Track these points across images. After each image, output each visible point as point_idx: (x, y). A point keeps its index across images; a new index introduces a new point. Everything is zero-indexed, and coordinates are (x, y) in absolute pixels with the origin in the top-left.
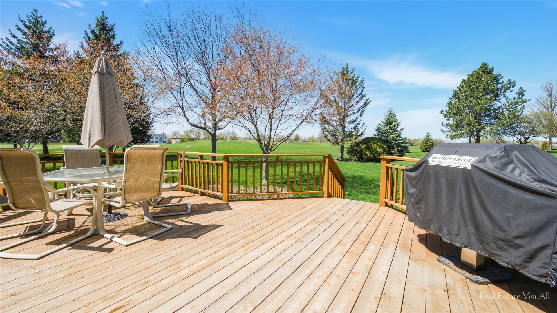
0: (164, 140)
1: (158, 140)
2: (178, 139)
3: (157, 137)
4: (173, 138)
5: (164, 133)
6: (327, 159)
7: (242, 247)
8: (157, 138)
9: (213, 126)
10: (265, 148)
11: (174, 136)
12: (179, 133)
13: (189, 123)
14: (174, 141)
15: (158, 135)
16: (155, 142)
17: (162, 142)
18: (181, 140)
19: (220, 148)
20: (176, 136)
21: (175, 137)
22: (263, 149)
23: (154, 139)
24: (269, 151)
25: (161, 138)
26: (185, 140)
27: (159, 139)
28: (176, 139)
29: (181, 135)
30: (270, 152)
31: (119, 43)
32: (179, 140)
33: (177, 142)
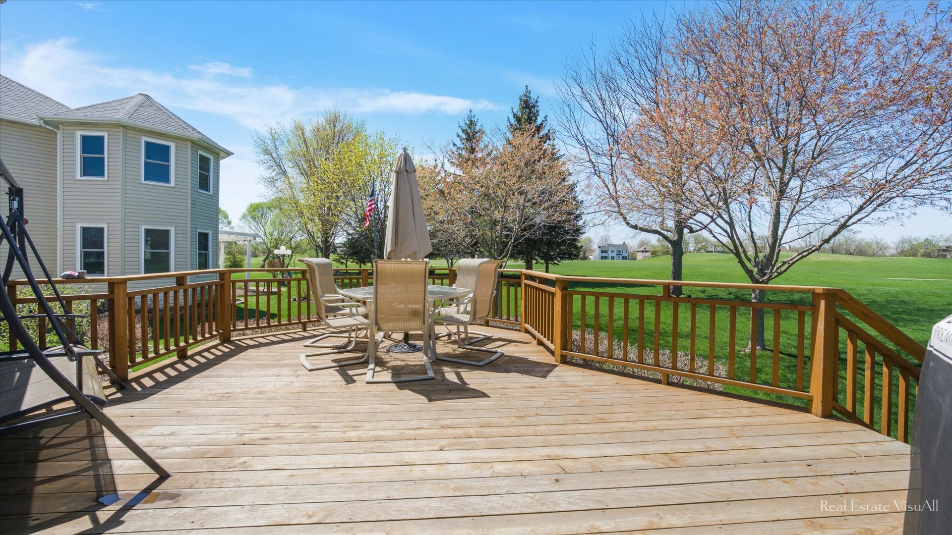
0: (625, 254)
1: (614, 255)
2: (647, 252)
3: (613, 249)
4: (638, 252)
5: (624, 243)
6: (823, 304)
7: (455, 438)
8: (613, 251)
9: (676, 226)
10: (755, 270)
11: (640, 247)
12: (650, 242)
13: (628, 224)
14: (640, 256)
15: (614, 246)
16: (610, 258)
17: (621, 257)
18: (652, 254)
19: (707, 270)
20: (643, 247)
21: (642, 249)
22: (749, 272)
23: (609, 252)
24: (765, 278)
25: (620, 252)
26: (659, 254)
27: (616, 252)
28: (643, 252)
29: (652, 246)
30: (769, 279)
31: (544, 119)
32: (648, 254)
33: (645, 257)
